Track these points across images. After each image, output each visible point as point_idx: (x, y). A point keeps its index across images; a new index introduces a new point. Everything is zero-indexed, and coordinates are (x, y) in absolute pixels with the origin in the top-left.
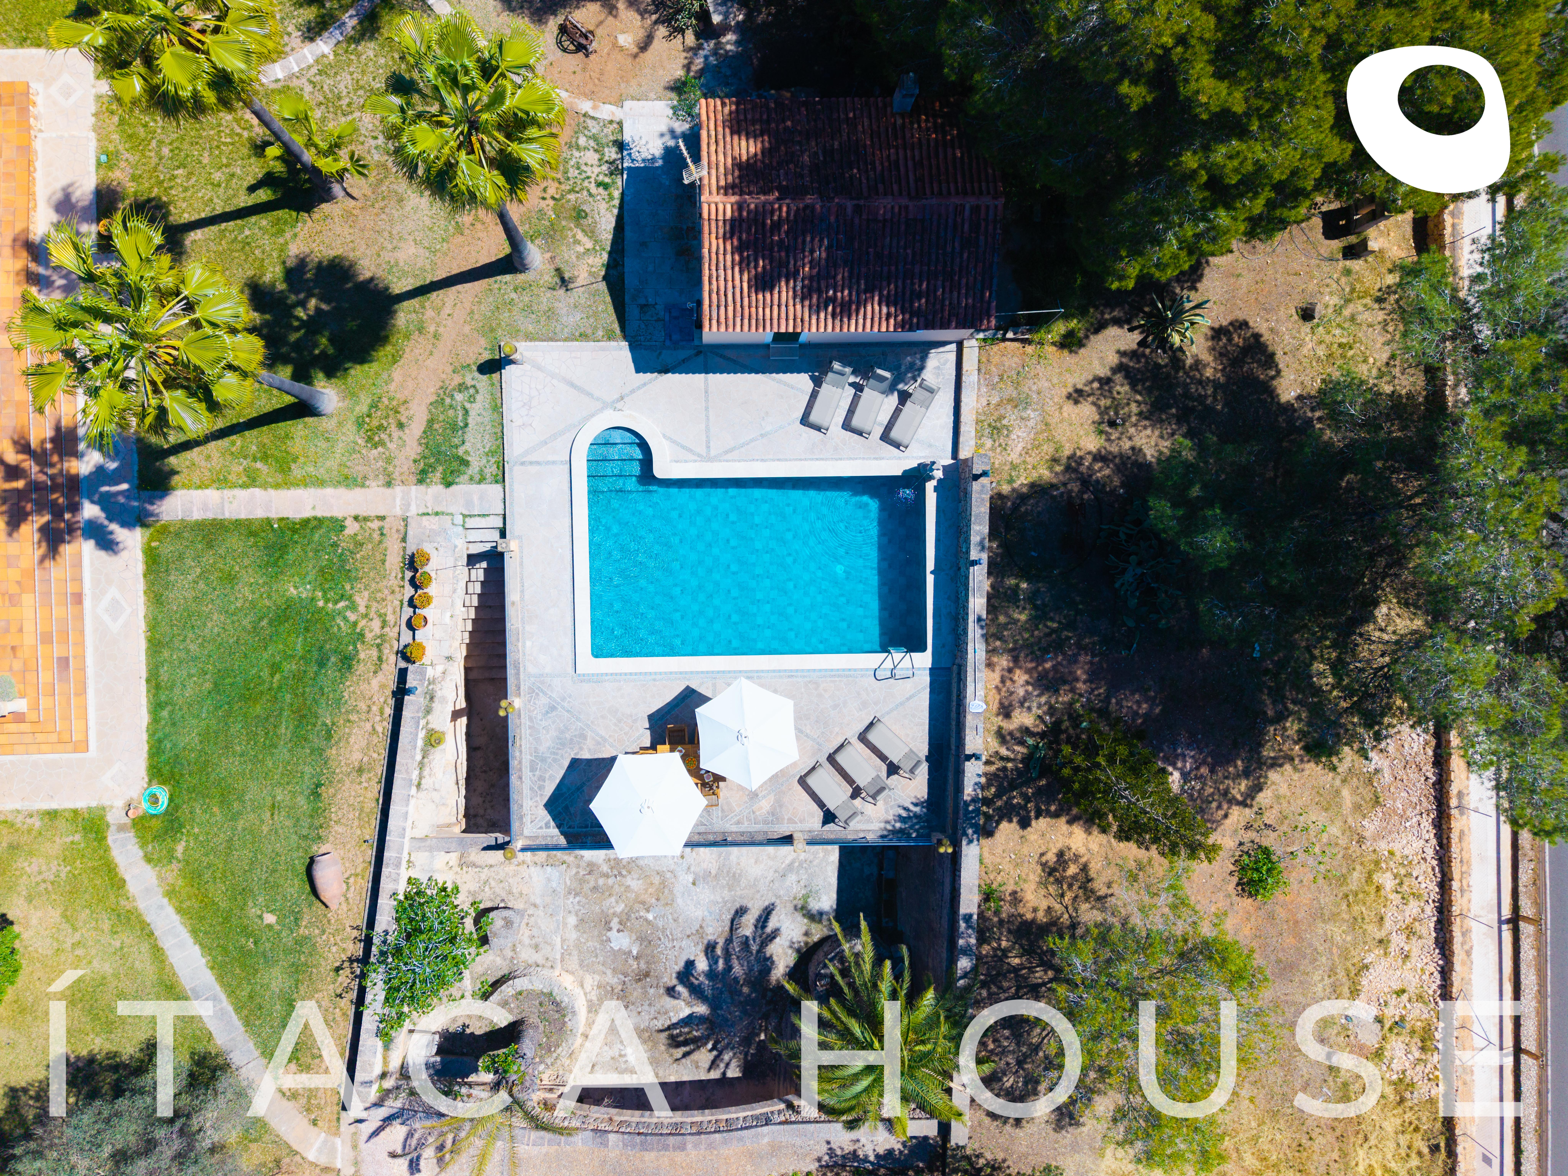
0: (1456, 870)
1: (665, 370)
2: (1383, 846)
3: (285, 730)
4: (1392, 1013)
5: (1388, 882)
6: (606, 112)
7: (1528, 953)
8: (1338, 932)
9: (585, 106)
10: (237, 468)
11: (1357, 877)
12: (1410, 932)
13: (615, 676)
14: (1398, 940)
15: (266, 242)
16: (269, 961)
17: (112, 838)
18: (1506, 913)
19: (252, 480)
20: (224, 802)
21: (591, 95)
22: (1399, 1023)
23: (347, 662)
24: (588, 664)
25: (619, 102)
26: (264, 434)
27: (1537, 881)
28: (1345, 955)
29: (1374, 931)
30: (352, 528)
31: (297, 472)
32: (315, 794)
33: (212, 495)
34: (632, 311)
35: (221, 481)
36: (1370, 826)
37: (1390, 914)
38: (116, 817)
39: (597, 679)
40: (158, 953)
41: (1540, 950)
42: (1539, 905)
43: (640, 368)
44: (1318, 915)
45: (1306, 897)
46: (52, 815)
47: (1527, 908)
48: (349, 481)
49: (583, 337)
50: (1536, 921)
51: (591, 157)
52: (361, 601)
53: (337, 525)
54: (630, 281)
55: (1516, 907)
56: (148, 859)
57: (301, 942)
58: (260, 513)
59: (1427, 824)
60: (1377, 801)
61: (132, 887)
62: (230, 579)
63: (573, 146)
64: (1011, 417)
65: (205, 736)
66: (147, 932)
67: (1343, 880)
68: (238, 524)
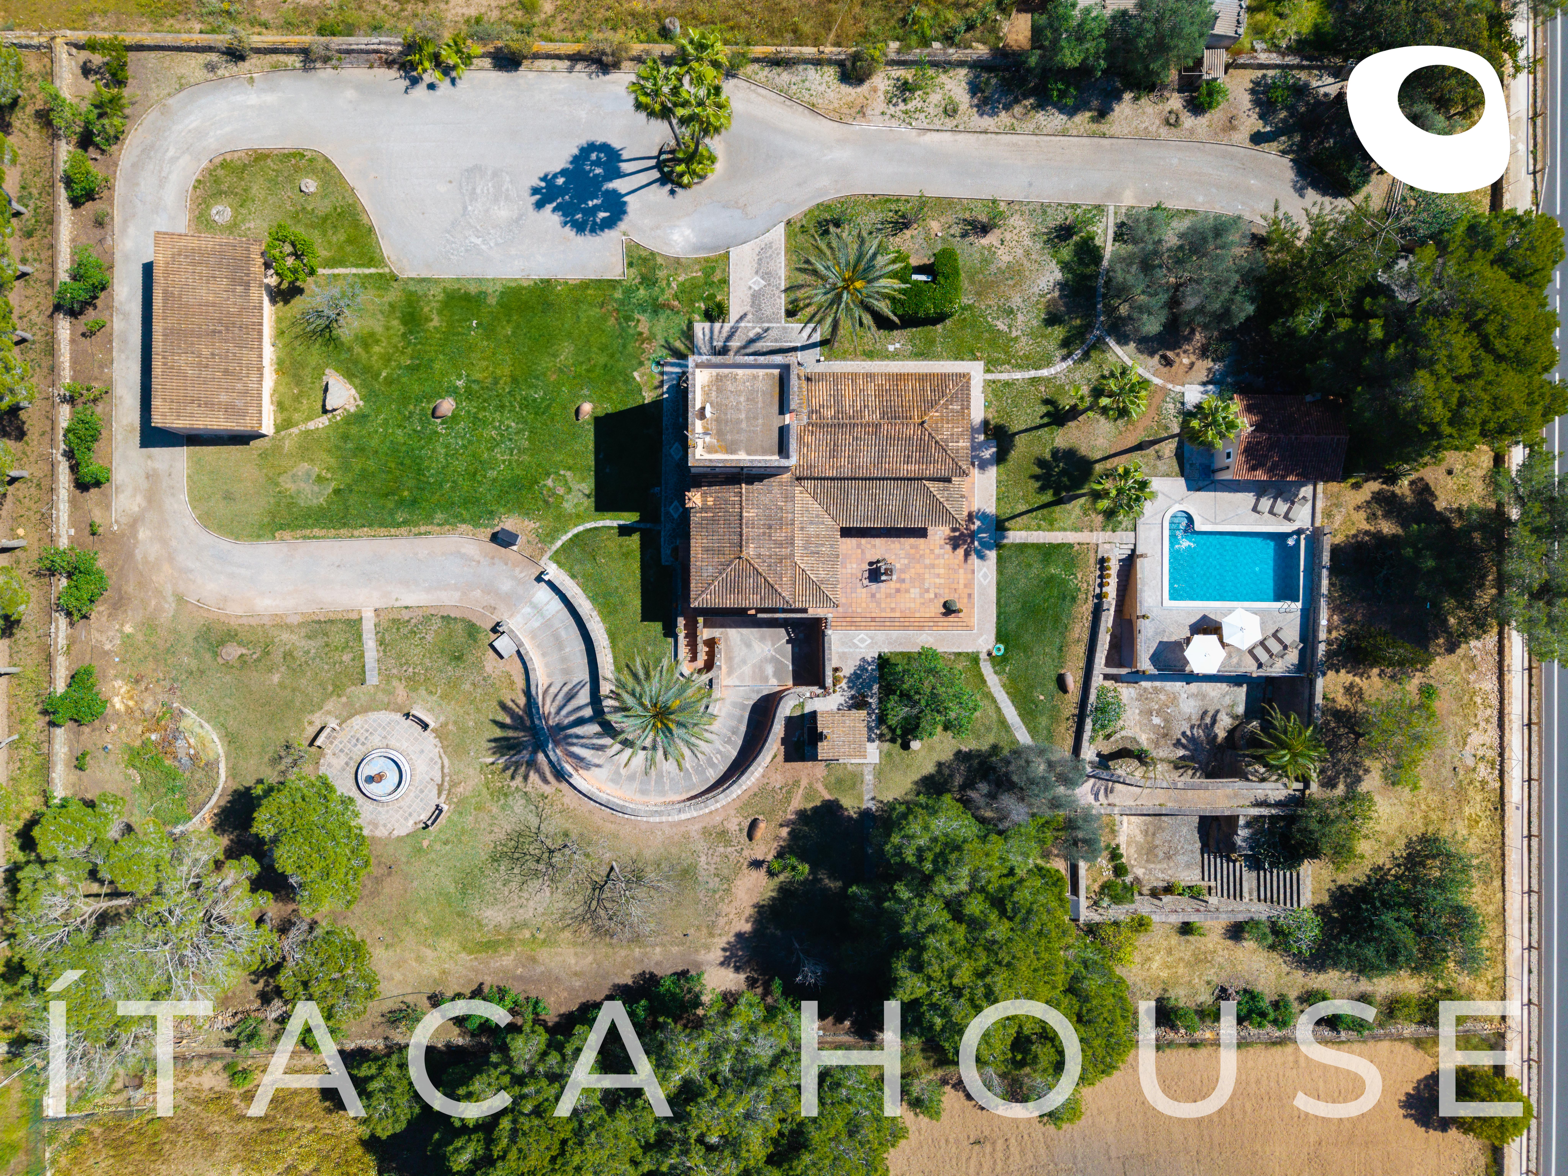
0: (1506, 696)
1: (1199, 490)
2: (1477, 686)
3: (1049, 625)
4: (1480, 753)
5: (1479, 700)
6: (1178, 388)
7: (1535, 738)
8: (1458, 720)
9: (1170, 386)
10: (1034, 523)
11: (1466, 698)
12: (1487, 721)
13: (1177, 608)
14: (1483, 724)
15: (1047, 436)
16: (1042, 714)
17: (982, 664)
18: (1526, 721)
19: (1039, 528)
20: (1025, 651)
21: (1172, 382)
22: (1483, 758)
23: (1074, 599)
24: (1168, 603)
25: (1183, 385)
26: (1045, 511)
27: (1539, 708)
28: (1461, 729)
29: (1472, 720)
30: (1076, 547)
31: (1056, 525)
32: (1060, 650)
33: (1023, 534)
34: (1187, 466)
35: (1027, 528)
36: (1472, 677)
37: (1479, 713)
38: (983, 656)
39: (1170, 609)
40: (998, 709)
41: (1540, 737)
42: (1540, 718)
43: (1189, 489)
44: (1451, 713)
45: (1446, 705)
46: (960, 654)
47: (1534, 719)
48: (1076, 529)
49: (1168, 475)
50: (1539, 724)
51: (1171, 406)
52: (1079, 576)
53: (1071, 546)
54: (1186, 455)
55: (1530, 719)
56: (996, 672)
57: (1054, 707)
58: (1041, 541)
59: (1495, 678)
60: (1475, 668)
61: (989, 683)
62: (1030, 566)
63: (1164, 401)
64: (1335, 511)
65: (1018, 626)
66: (994, 701)
67: (1461, 699)
68: (1033, 545)
